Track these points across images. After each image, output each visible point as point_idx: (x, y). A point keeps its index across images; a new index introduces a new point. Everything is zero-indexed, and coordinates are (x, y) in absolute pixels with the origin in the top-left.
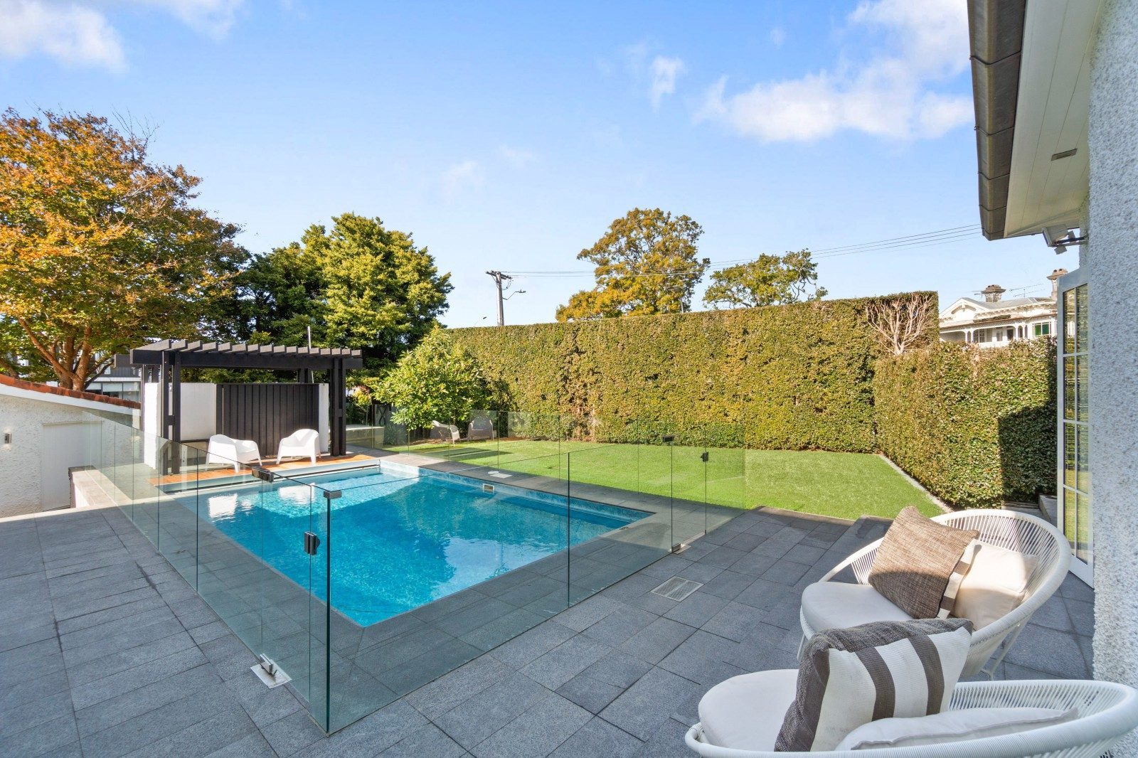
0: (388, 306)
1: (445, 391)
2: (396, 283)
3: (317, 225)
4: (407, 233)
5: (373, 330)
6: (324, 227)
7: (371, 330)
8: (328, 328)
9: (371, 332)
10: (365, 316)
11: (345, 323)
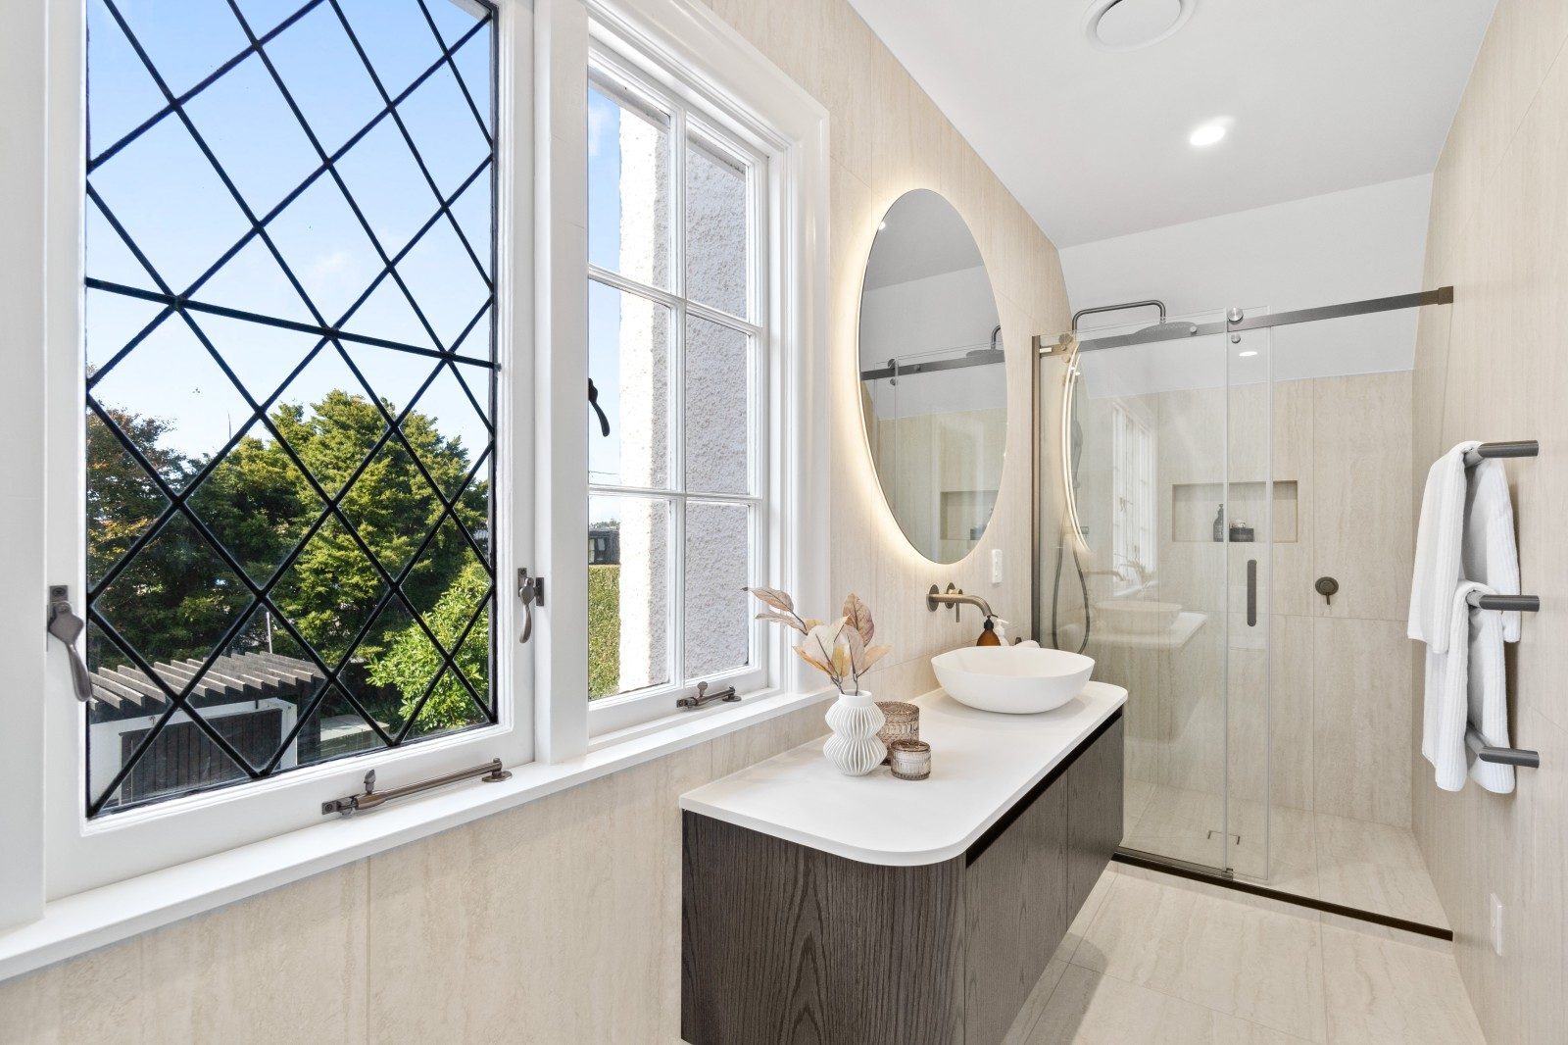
0: (397, 541)
1: (477, 676)
2: (410, 501)
3: (290, 405)
4: (430, 418)
5: (373, 579)
6: (301, 407)
7: (370, 580)
8: (304, 580)
9: (369, 584)
10: (360, 561)
11: (329, 572)
